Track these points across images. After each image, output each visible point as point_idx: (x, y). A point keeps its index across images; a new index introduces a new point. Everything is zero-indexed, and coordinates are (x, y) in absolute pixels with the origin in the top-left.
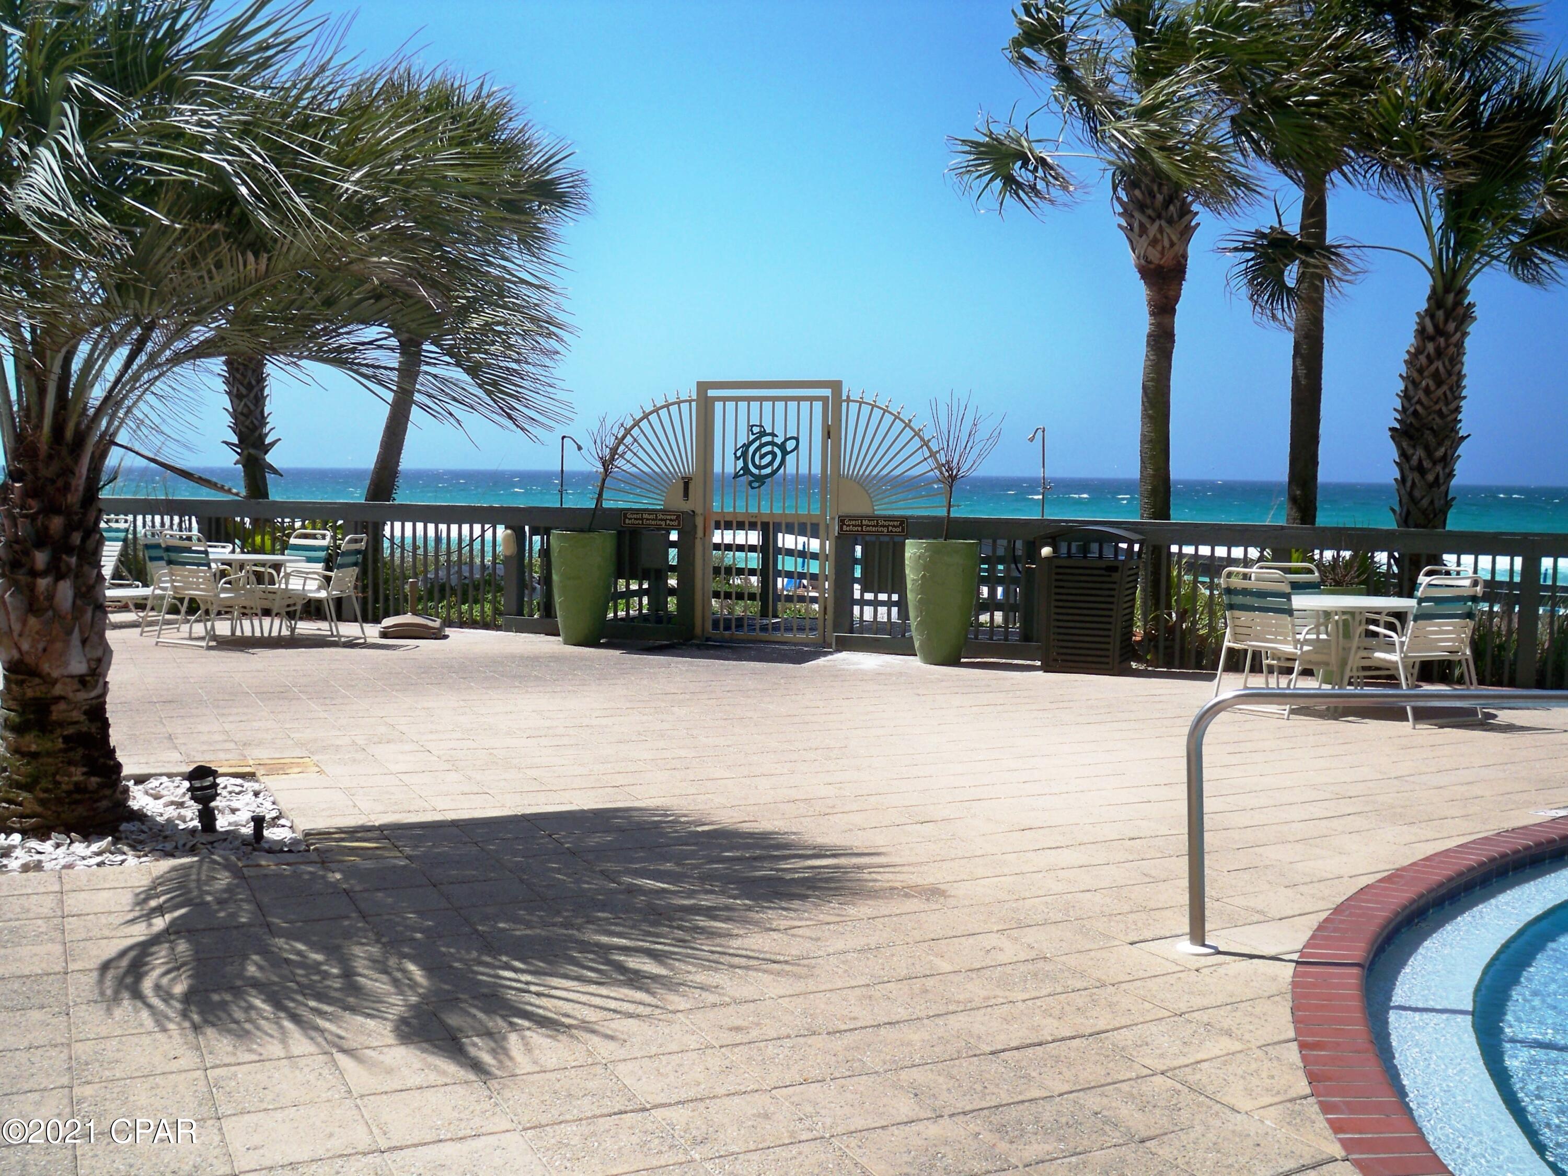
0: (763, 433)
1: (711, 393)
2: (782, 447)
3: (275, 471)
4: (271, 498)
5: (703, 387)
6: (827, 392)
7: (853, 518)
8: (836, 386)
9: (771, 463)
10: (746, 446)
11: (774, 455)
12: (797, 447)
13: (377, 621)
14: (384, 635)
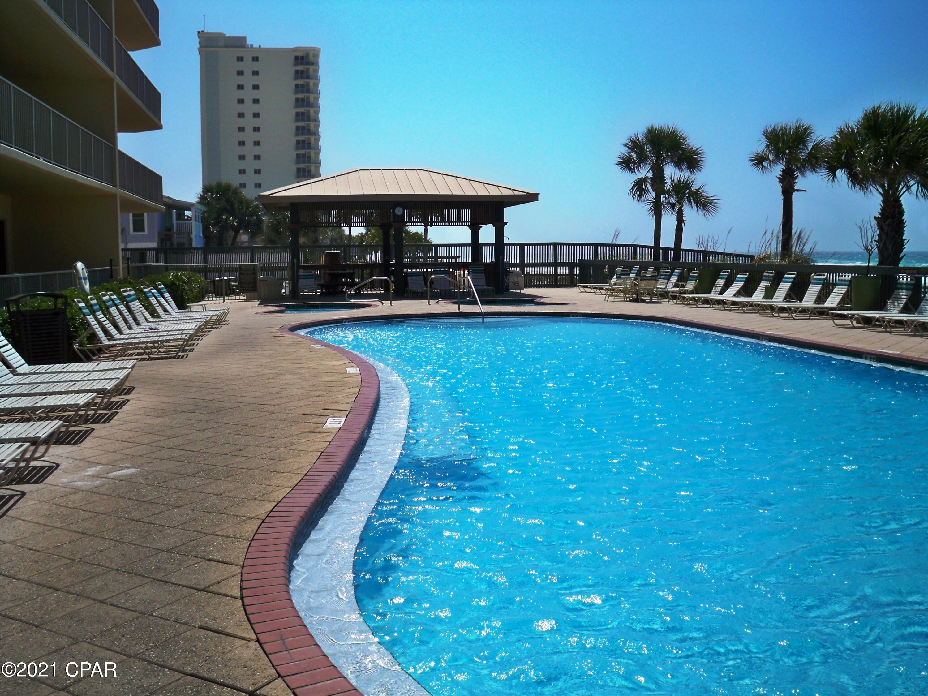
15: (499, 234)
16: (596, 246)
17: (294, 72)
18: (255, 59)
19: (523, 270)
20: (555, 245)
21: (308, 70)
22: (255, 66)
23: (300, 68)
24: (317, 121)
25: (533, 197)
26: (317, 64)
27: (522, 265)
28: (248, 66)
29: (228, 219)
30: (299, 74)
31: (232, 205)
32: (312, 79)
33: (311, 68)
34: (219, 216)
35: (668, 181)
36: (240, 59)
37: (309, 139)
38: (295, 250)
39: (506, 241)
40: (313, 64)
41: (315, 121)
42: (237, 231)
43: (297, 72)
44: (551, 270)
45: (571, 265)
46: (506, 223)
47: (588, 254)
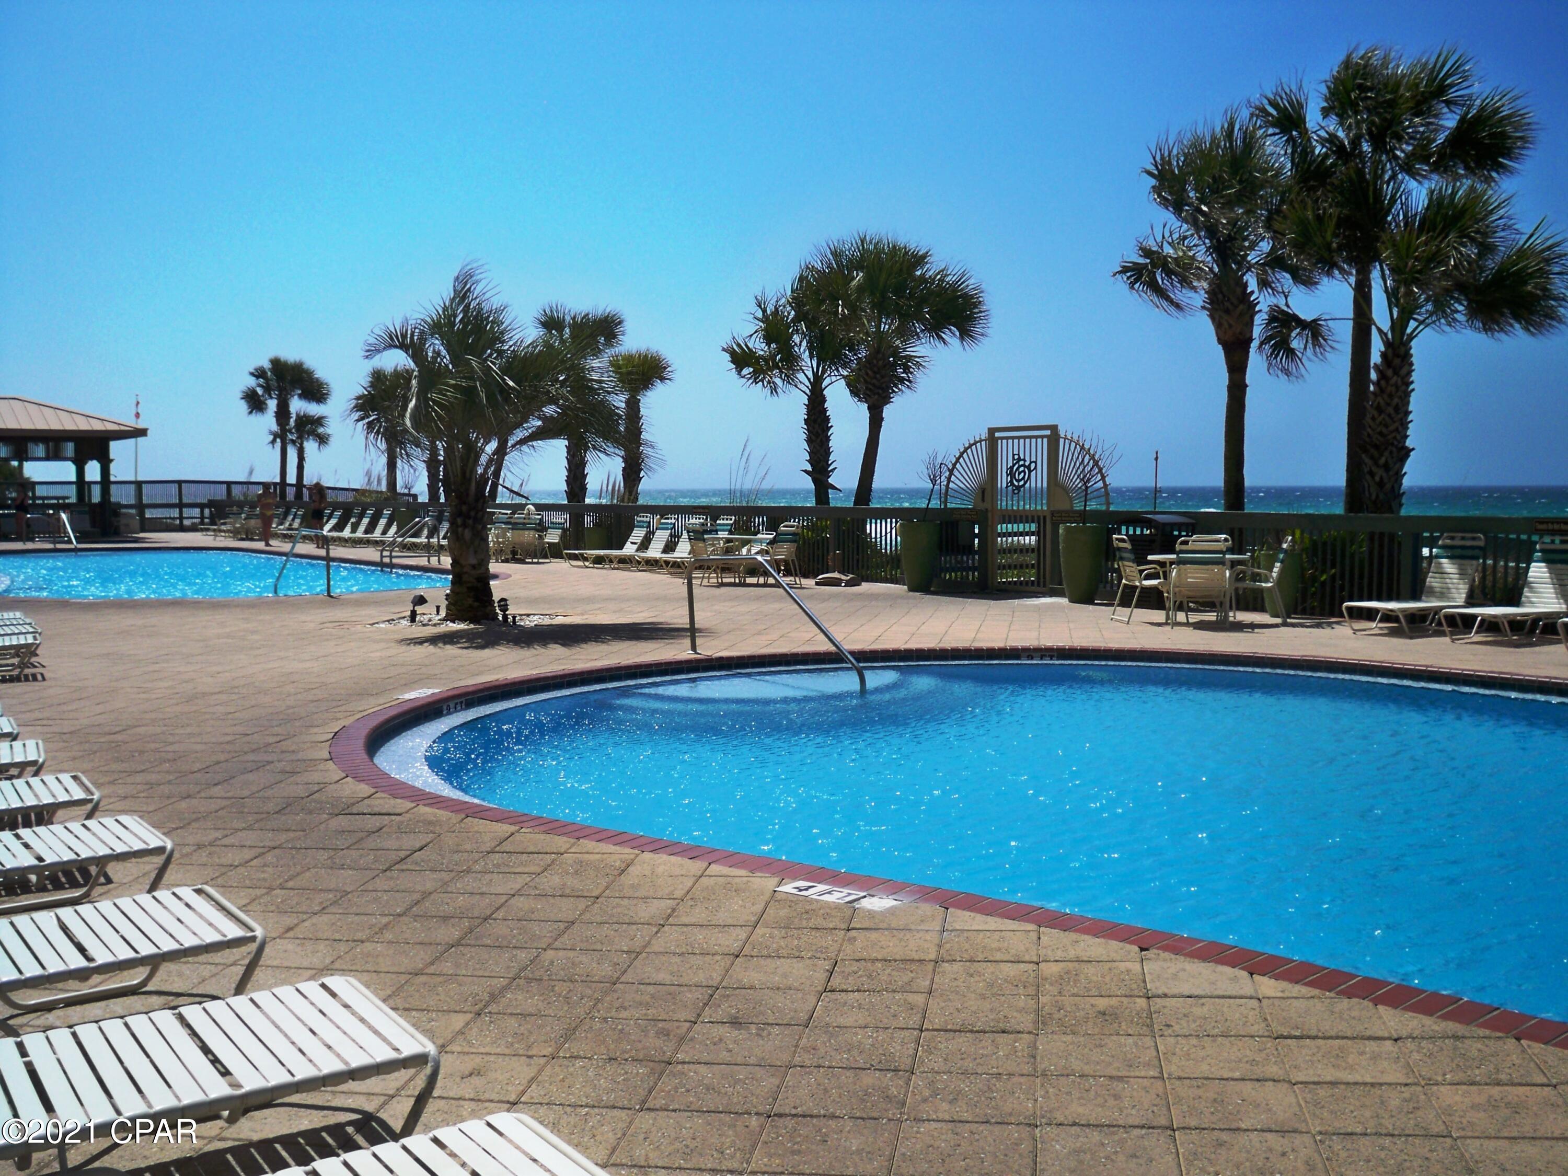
0: (1019, 459)
1: (997, 435)
2: (1029, 467)
3: (834, 488)
4: (831, 505)
5: (992, 431)
6: (1048, 432)
7: (1059, 512)
8: (1054, 428)
9: (1023, 478)
10: (1012, 468)
11: (1024, 471)
12: (1035, 468)
13: (815, 577)
14: (817, 584)
15: (105, 472)
16: (229, 484)
19: (141, 514)
20: (180, 483)
25: (142, 433)
27: (141, 507)
35: (294, 416)
39: (112, 479)
44: (175, 513)
45: (202, 506)
46: (112, 460)
47: (220, 494)
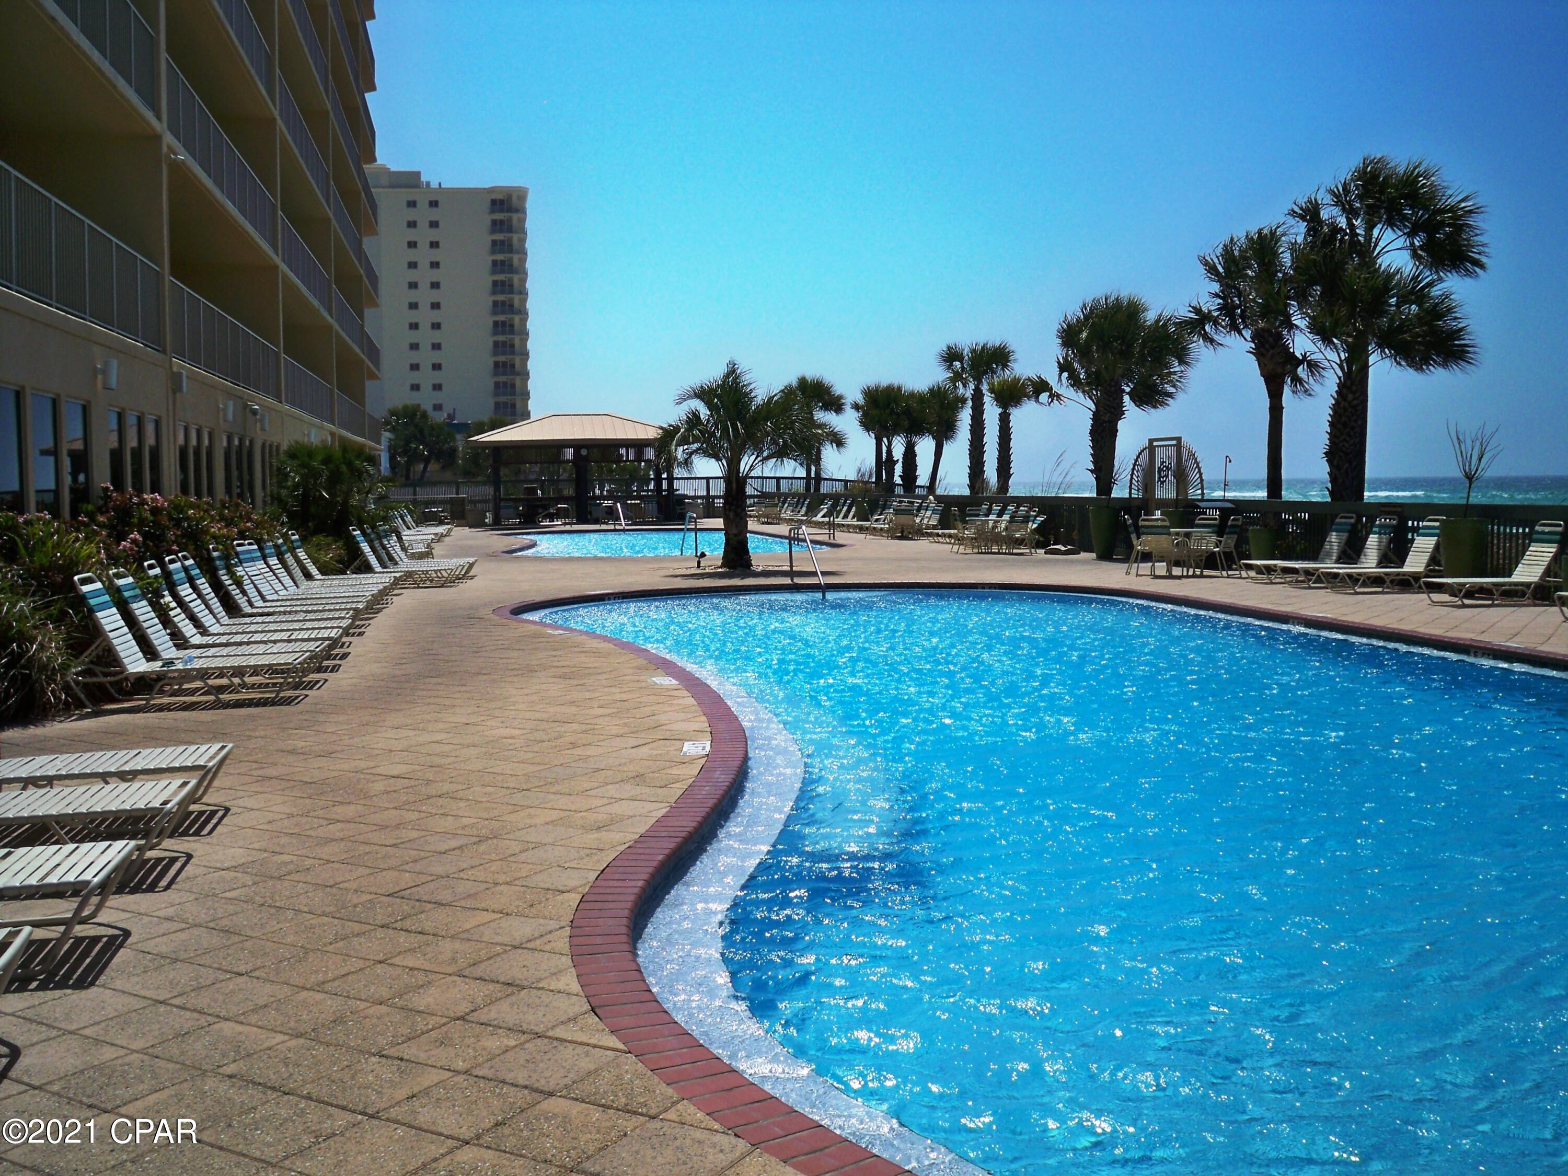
1: (1154, 444)
2: (1167, 467)
8: (1180, 439)
9: (1165, 475)
11: (1165, 471)
17: (489, 223)
18: (434, 204)
21: (510, 220)
22: (434, 214)
23: (499, 216)
24: (524, 293)
26: (524, 212)
28: (423, 214)
29: (417, 448)
30: (497, 226)
31: (421, 431)
32: (516, 232)
33: (515, 217)
34: (408, 442)
36: (412, 204)
37: (513, 319)
38: (496, 482)
40: (517, 211)
41: (520, 293)
42: (427, 461)
43: (494, 222)
